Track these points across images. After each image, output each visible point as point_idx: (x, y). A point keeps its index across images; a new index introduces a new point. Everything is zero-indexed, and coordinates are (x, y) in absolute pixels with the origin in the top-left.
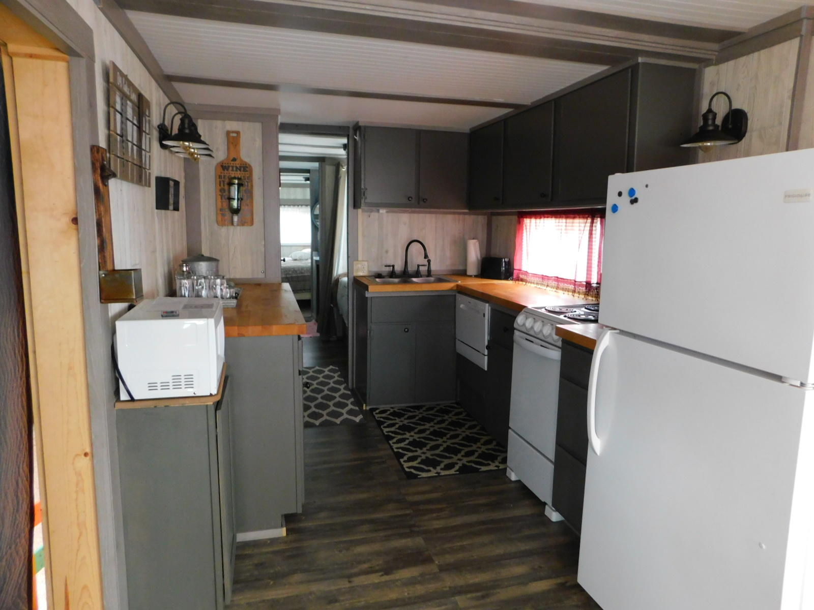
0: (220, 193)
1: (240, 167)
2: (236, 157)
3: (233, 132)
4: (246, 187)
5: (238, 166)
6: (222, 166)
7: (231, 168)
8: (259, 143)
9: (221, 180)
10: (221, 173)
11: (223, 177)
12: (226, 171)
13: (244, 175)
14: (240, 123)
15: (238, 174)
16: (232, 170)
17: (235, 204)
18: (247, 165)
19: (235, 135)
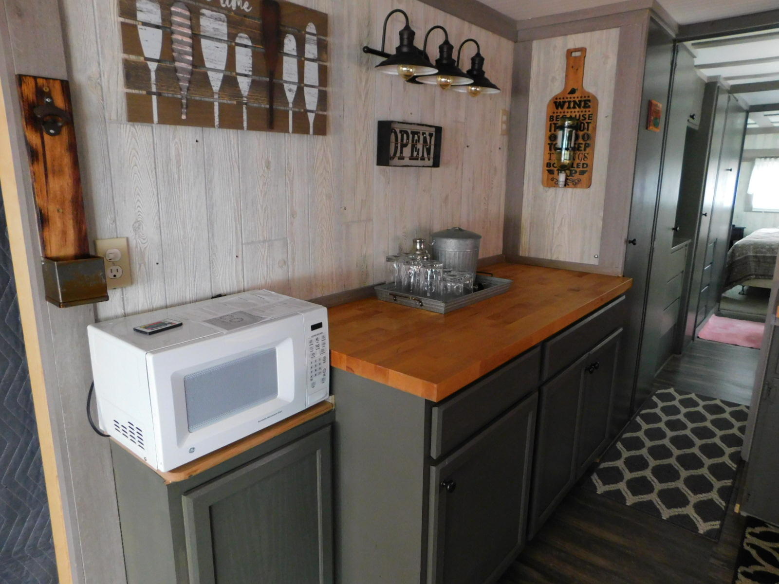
0: (549, 142)
1: (580, 101)
2: (576, 88)
3: (576, 50)
4: (585, 131)
5: (577, 100)
6: (555, 103)
7: (566, 105)
8: (612, 61)
9: (552, 122)
10: (554, 113)
11: (555, 118)
12: (560, 110)
13: (584, 113)
14: (588, 34)
15: (577, 112)
16: (569, 108)
17: (565, 156)
18: (590, 98)
19: (578, 54)
